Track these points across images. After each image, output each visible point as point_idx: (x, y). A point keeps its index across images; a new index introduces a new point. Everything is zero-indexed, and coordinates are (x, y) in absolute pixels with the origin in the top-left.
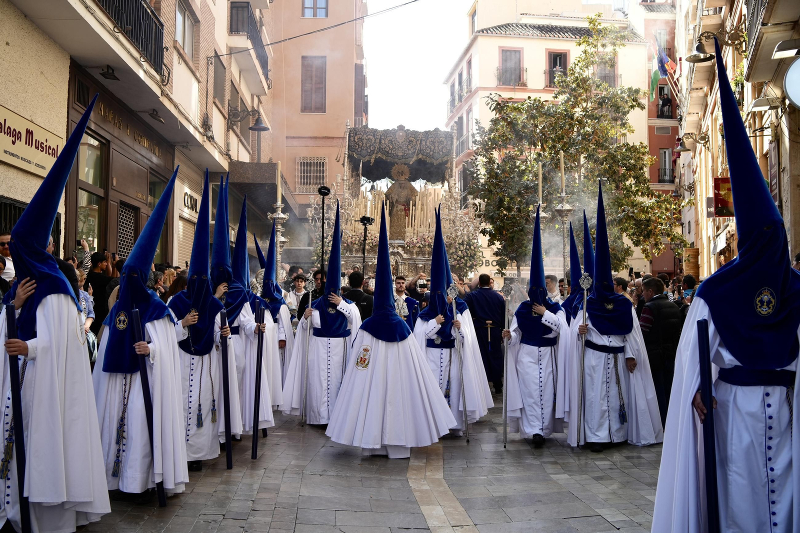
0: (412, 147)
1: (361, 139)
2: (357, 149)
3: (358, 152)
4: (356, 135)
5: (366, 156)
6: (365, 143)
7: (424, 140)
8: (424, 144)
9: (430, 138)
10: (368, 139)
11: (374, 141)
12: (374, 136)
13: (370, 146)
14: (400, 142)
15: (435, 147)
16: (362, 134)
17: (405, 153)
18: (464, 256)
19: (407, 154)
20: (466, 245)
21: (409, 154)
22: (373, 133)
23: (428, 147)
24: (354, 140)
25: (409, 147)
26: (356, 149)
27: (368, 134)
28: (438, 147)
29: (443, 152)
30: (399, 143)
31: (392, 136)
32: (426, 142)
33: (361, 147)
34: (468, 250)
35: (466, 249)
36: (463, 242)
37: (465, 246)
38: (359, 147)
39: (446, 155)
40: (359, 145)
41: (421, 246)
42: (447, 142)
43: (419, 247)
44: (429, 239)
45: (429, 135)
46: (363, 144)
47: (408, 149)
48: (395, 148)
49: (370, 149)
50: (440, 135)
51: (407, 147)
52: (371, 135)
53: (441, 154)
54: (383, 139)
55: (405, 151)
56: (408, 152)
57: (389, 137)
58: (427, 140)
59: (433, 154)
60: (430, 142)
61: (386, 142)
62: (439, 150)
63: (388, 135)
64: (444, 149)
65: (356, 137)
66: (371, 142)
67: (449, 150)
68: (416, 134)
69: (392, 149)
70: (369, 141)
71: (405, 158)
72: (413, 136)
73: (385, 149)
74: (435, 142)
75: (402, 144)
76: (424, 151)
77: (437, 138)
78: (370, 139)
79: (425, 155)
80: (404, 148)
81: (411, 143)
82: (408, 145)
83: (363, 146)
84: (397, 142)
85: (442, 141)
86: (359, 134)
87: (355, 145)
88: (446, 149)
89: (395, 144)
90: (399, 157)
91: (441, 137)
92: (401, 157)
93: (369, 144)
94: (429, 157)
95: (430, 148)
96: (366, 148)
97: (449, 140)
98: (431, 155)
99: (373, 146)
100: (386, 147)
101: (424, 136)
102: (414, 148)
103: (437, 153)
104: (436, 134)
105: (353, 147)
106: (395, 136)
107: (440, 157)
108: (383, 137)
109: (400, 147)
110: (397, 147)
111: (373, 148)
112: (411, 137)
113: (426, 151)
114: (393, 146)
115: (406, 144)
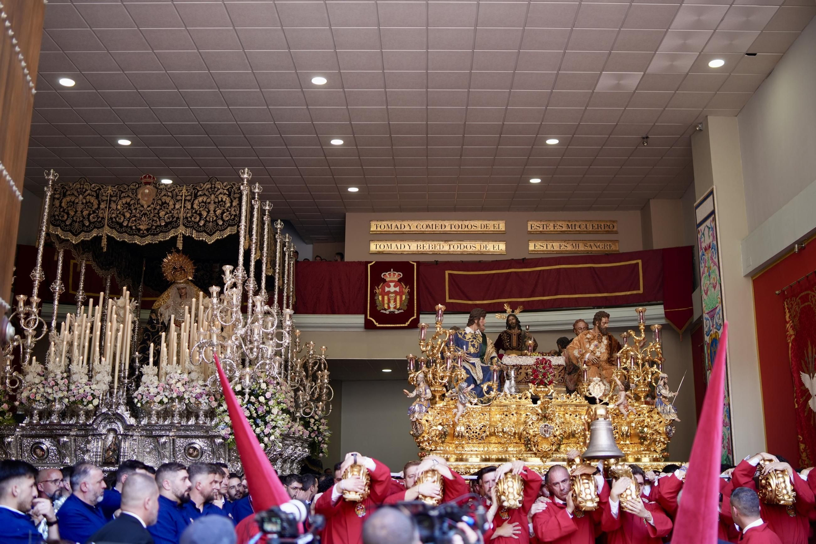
0: (167, 213)
1: (73, 202)
2: (65, 221)
3: (67, 226)
4: (65, 195)
5: (79, 233)
6: (79, 209)
7: (189, 201)
8: (189, 207)
9: (201, 195)
10: (86, 203)
11: (96, 206)
12: (97, 197)
13: (89, 215)
14: (146, 206)
15: (208, 212)
16: (76, 193)
17: (152, 225)
19: (157, 227)
20: (250, 395)
21: (161, 226)
22: (96, 191)
23: (196, 212)
24: (60, 206)
25: (162, 214)
26: (62, 221)
27: (86, 194)
28: (215, 211)
29: (223, 221)
30: (142, 206)
31: (131, 195)
32: (192, 204)
33: (73, 217)
34: (253, 404)
35: (249, 402)
36: (243, 389)
37: (247, 396)
38: (68, 217)
39: (229, 225)
40: (68, 214)
41: (166, 400)
43: (161, 402)
44: (179, 384)
45: (198, 191)
46: (76, 212)
47: (159, 218)
48: (135, 216)
49: (89, 221)
50: (218, 189)
51: (158, 213)
52: (93, 196)
53: (221, 223)
54: (114, 202)
55: (152, 222)
56: (158, 223)
57: (124, 197)
58: (194, 200)
59: (204, 225)
60: (200, 203)
61: (119, 207)
62: (217, 216)
63: (123, 195)
64: (225, 214)
65: (64, 201)
66: (91, 208)
67: (235, 216)
68: (174, 190)
69: (130, 218)
70: (88, 206)
71: (154, 235)
72: (170, 194)
73: (117, 219)
74: (209, 203)
75: (148, 209)
76: (189, 219)
77: (213, 196)
78: (90, 202)
79: (191, 227)
80: (152, 215)
81: (164, 207)
82: (158, 211)
83: (77, 215)
84: (139, 206)
85: (222, 201)
86: (69, 195)
87: (62, 213)
88: (230, 214)
89: (136, 209)
90: (142, 232)
91: (221, 193)
92: (145, 232)
93: (87, 212)
94: (197, 231)
95: (200, 215)
96: (81, 219)
97: (235, 198)
98: (200, 227)
99: (95, 214)
100: (119, 215)
101: (189, 194)
102: (170, 214)
103: (212, 222)
104: (211, 188)
105: (57, 217)
106: (136, 196)
107: (218, 230)
108: (114, 199)
109: (144, 214)
110: (138, 215)
111: (94, 218)
112: (165, 195)
113: (193, 219)
114: (131, 214)
115: (155, 209)
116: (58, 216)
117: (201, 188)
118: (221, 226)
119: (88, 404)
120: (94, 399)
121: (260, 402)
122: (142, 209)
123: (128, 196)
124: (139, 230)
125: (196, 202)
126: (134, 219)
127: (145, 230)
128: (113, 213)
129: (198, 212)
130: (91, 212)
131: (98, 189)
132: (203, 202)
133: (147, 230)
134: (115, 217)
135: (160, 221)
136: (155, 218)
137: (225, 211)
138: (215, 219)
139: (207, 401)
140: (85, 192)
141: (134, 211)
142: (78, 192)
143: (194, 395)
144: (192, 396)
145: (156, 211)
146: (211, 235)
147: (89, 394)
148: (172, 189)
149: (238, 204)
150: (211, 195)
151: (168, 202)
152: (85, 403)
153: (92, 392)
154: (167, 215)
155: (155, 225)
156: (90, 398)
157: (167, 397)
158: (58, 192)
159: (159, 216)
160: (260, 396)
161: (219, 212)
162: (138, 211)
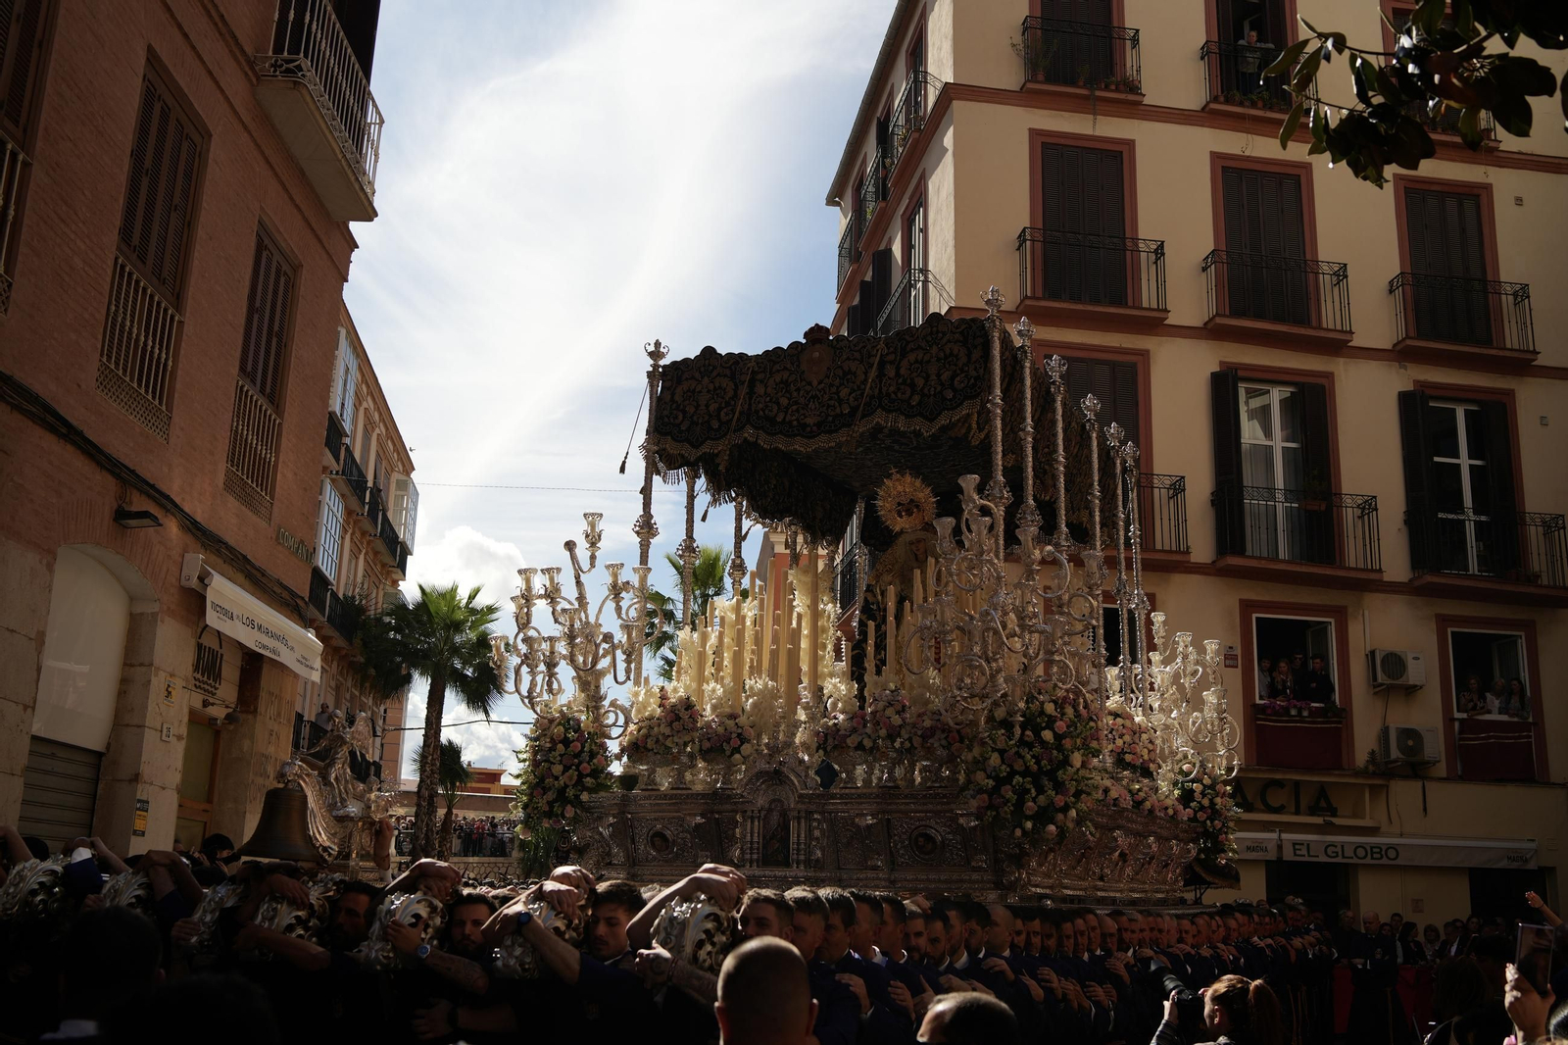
0: (853, 391)
1: (693, 392)
2: (679, 425)
6: (703, 402)
7: (891, 363)
8: (892, 374)
9: (912, 350)
10: (715, 389)
11: (731, 393)
12: (733, 376)
13: (720, 409)
14: (815, 383)
15: (927, 378)
16: (697, 375)
17: (828, 415)
18: (1013, 773)
19: (836, 416)
20: (1024, 726)
21: (842, 414)
22: (730, 368)
23: (904, 382)
25: (844, 393)
26: (676, 427)
27: (715, 373)
28: (938, 375)
29: (955, 390)
30: (810, 384)
31: (789, 366)
32: (898, 369)
33: (692, 417)
34: (1030, 746)
35: (1022, 742)
37: (1018, 731)
38: (684, 417)
39: (966, 398)
40: (684, 412)
41: (868, 743)
42: (969, 355)
45: (908, 342)
46: (697, 407)
47: (840, 400)
48: (796, 403)
49: (719, 420)
50: (944, 334)
51: (837, 393)
52: (725, 376)
53: (949, 394)
54: (761, 381)
55: (827, 409)
56: (838, 411)
57: (778, 371)
58: (901, 360)
59: (920, 403)
60: (911, 365)
61: (769, 390)
62: (942, 384)
63: (777, 367)
64: (958, 378)
65: (679, 391)
66: (723, 398)
67: (977, 378)
68: (865, 347)
69: (787, 408)
70: (717, 395)
71: (830, 432)
72: (857, 355)
73: (767, 412)
74: (928, 362)
75: (820, 387)
76: (893, 396)
77: (935, 347)
78: (720, 387)
79: (895, 411)
80: (826, 397)
81: (848, 380)
82: (838, 388)
83: (698, 412)
84: (804, 383)
85: (951, 354)
86: (687, 379)
87: (675, 412)
88: (966, 376)
89: (798, 390)
90: (809, 429)
91: (949, 341)
92: (815, 428)
93: (717, 405)
94: (907, 416)
95: (913, 386)
96: (707, 418)
97: (976, 347)
98: (913, 406)
99: (730, 408)
100: (770, 404)
101: (892, 349)
102: (859, 392)
103: (935, 395)
104: (931, 333)
105: (666, 420)
106: (798, 366)
107: (944, 409)
108: (760, 376)
109: (813, 397)
110: (802, 400)
111: (727, 414)
112: (848, 359)
113: (899, 395)
114: (789, 399)
115: (831, 385)
116: (669, 418)
117: (912, 336)
118: (950, 400)
119: (732, 754)
120: (742, 743)
121: (1043, 743)
122: (808, 388)
123: (785, 368)
124: (804, 426)
125: (904, 363)
126: (794, 407)
127: (814, 425)
128: (759, 402)
129: (909, 381)
130: (723, 405)
131: (734, 363)
132: (916, 361)
133: (819, 425)
134: (762, 409)
135: (840, 405)
136: (832, 403)
137: (958, 372)
138: (939, 388)
139: (944, 742)
140: (711, 372)
141: (795, 394)
142: (700, 372)
143: (920, 733)
144: (916, 734)
145: (834, 389)
146: (931, 420)
147: (734, 735)
148: (861, 345)
149: (981, 357)
150: (930, 346)
151: (853, 369)
152: (728, 753)
153: (740, 731)
154: (853, 395)
155: (832, 413)
156: (735, 742)
157: (869, 737)
158: (669, 377)
159: (839, 397)
160: (1044, 729)
161: (946, 376)
162: (801, 393)
